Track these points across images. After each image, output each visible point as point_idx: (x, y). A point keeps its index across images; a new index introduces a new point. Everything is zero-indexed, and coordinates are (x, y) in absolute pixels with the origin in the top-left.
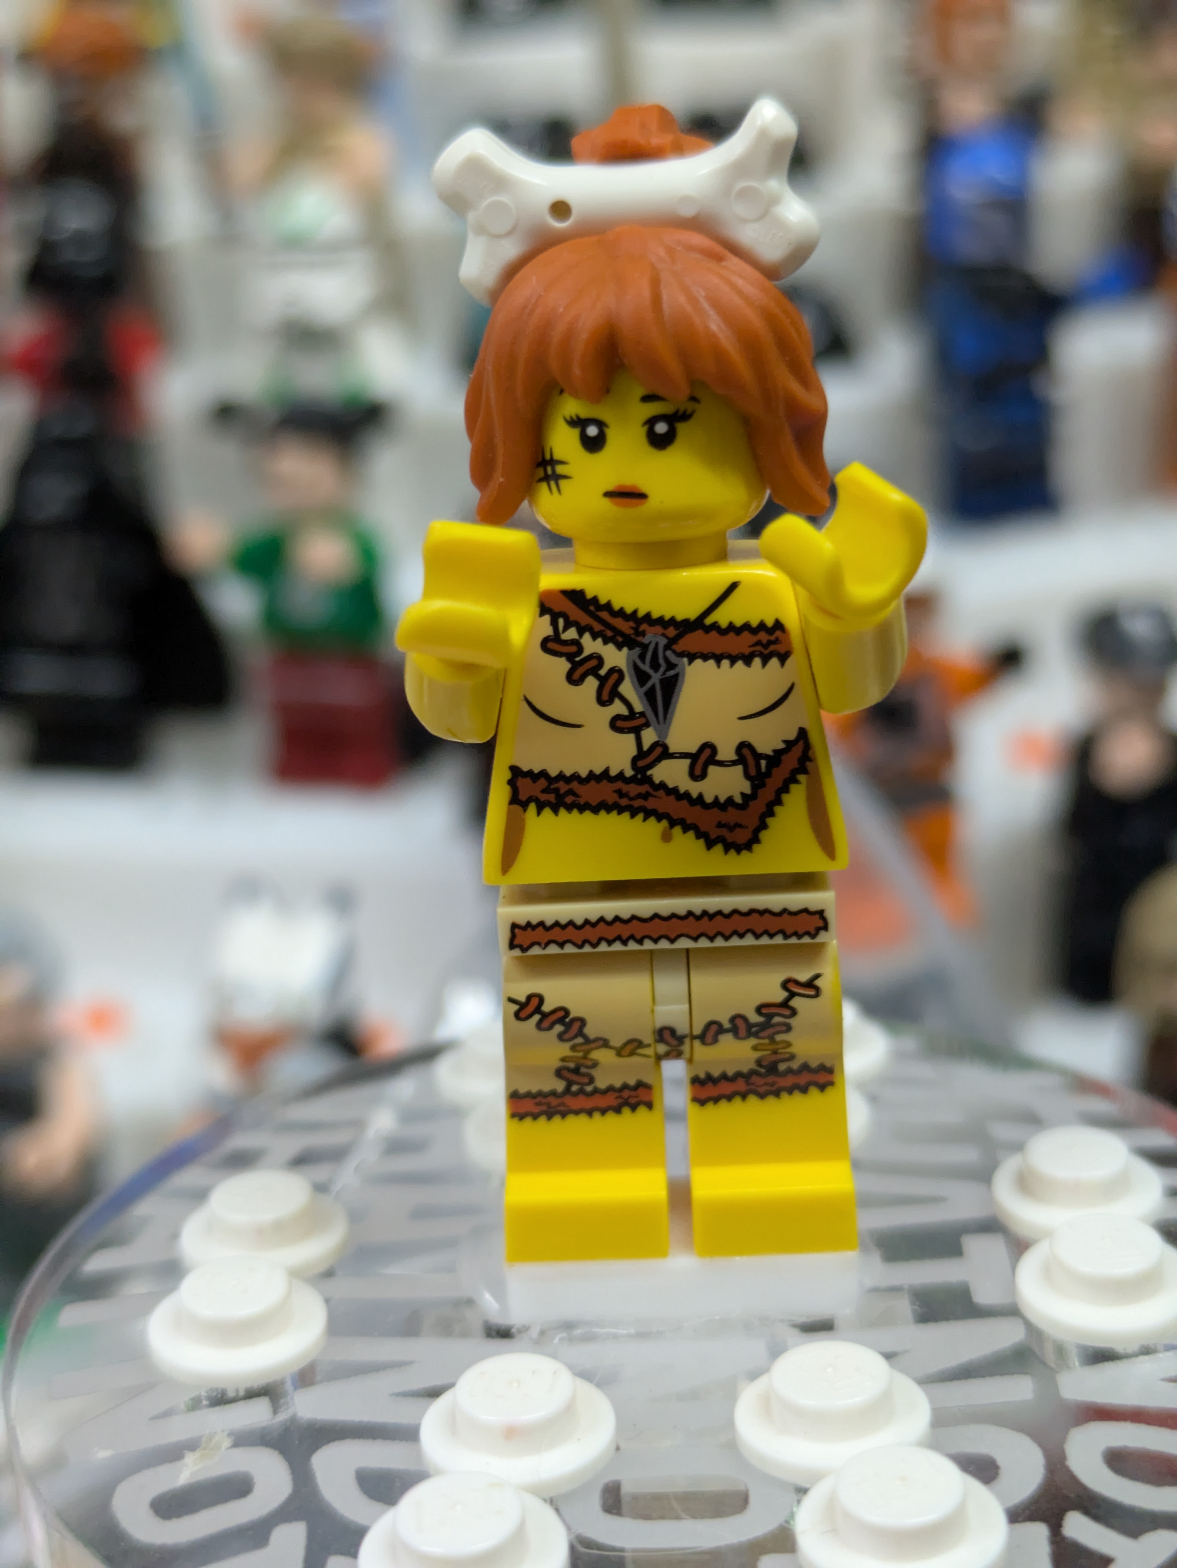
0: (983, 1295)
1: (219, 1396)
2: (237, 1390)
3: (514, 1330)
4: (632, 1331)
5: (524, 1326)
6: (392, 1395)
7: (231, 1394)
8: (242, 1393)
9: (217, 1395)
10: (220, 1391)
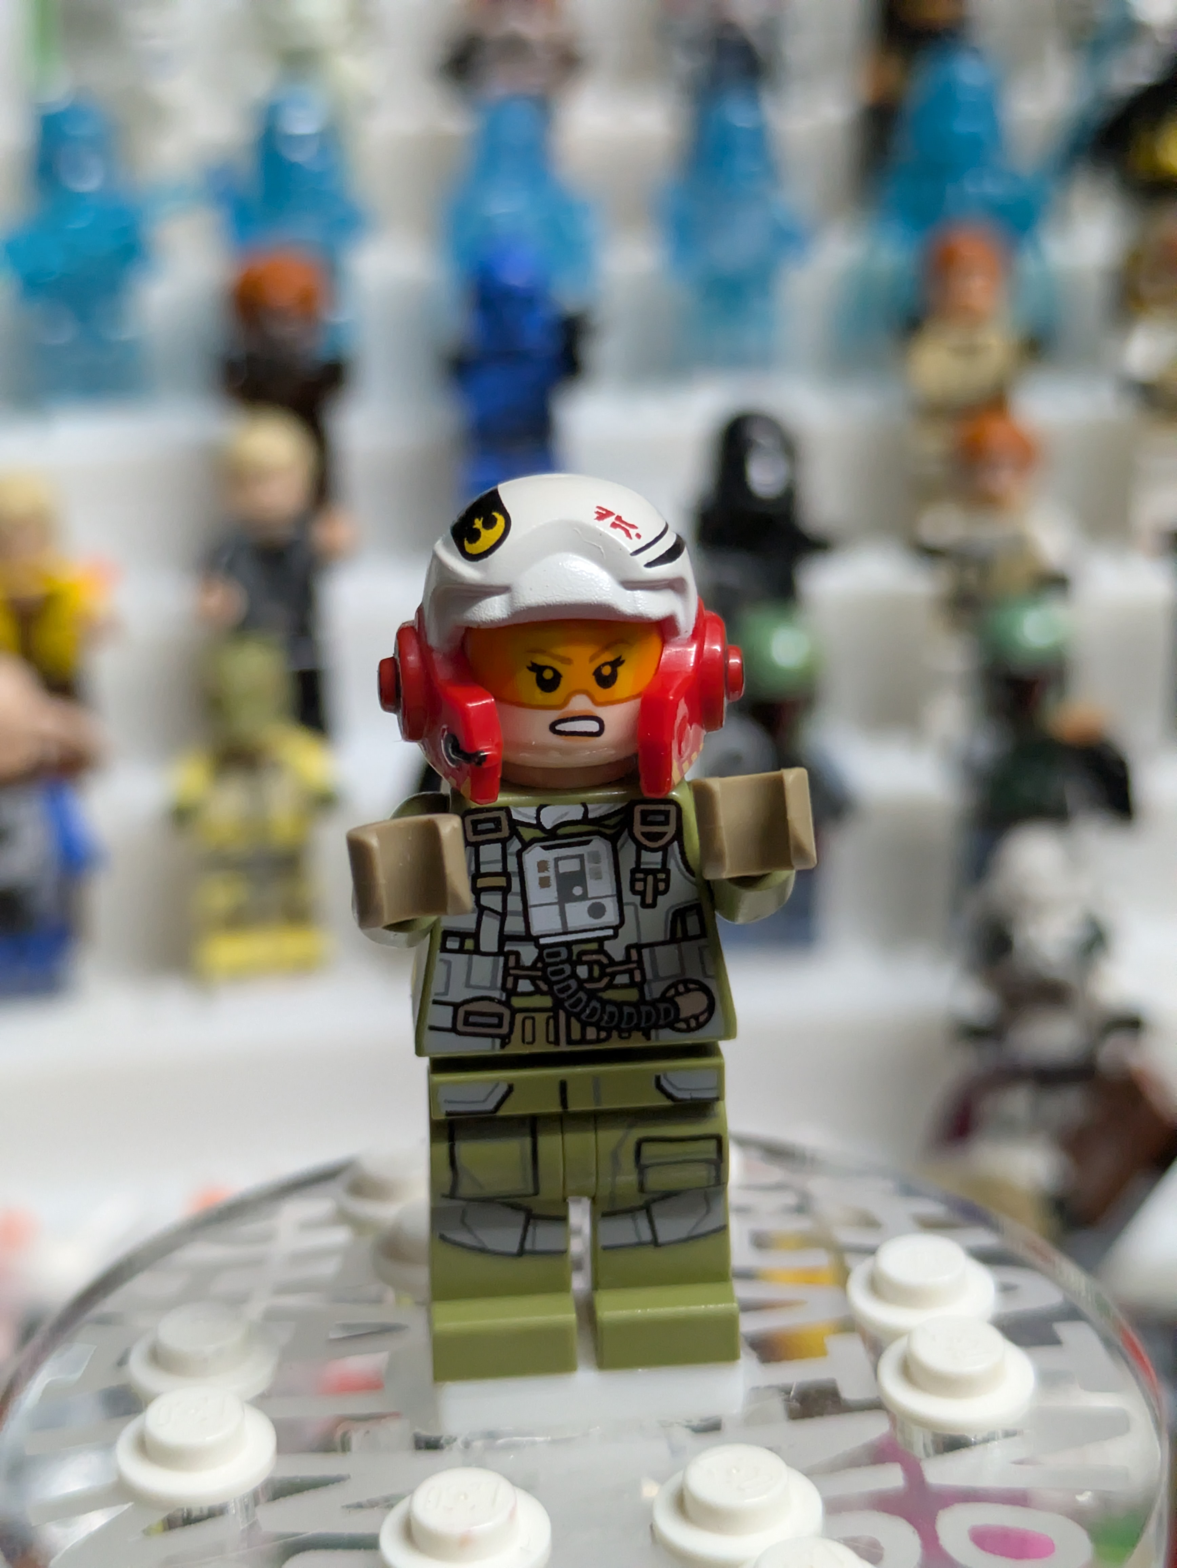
0: (850, 1392)
1: (185, 1515)
2: (201, 1511)
3: (442, 1441)
4: (549, 1438)
5: (451, 1437)
6: (343, 1507)
7: (195, 1513)
8: (205, 1512)
9: (183, 1515)
10: (185, 1510)
